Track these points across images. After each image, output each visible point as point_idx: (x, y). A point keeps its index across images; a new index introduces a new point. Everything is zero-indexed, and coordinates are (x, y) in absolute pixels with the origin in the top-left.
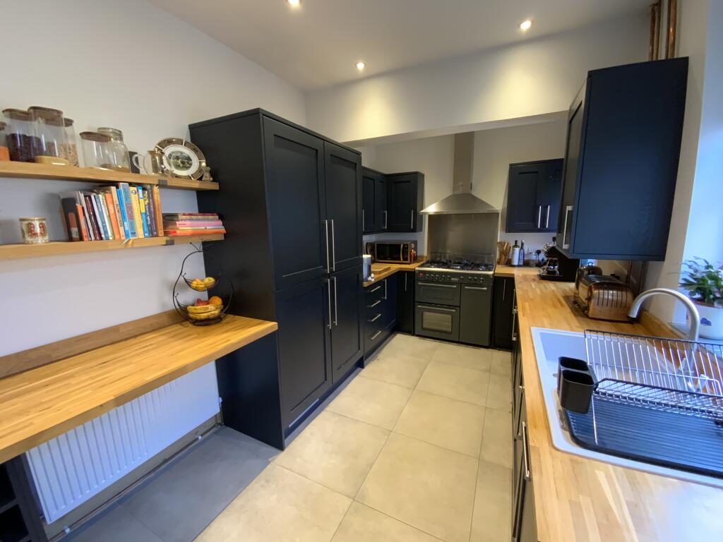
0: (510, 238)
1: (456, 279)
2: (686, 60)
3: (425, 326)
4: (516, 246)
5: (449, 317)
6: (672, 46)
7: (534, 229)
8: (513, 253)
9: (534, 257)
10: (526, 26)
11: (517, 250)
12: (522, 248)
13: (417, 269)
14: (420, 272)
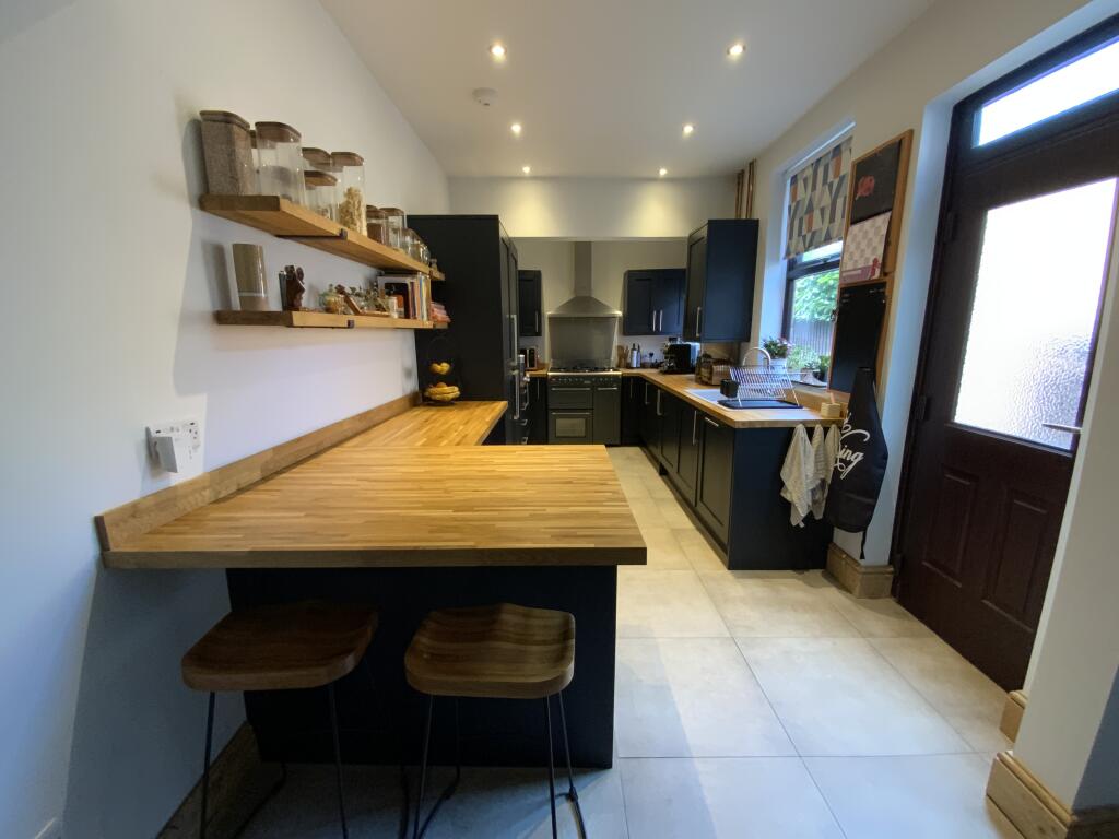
0: (629, 342)
1: (588, 382)
2: (758, 221)
3: (558, 434)
4: (634, 349)
5: (582, 421)
6: (750, 209)
7: (649, 332)
8: (632, 356)
9: (648, 359)
10: (663, 172)
11: (635, 352)
12: (639, 351)
13: (550, 374)
14: (553, 377)
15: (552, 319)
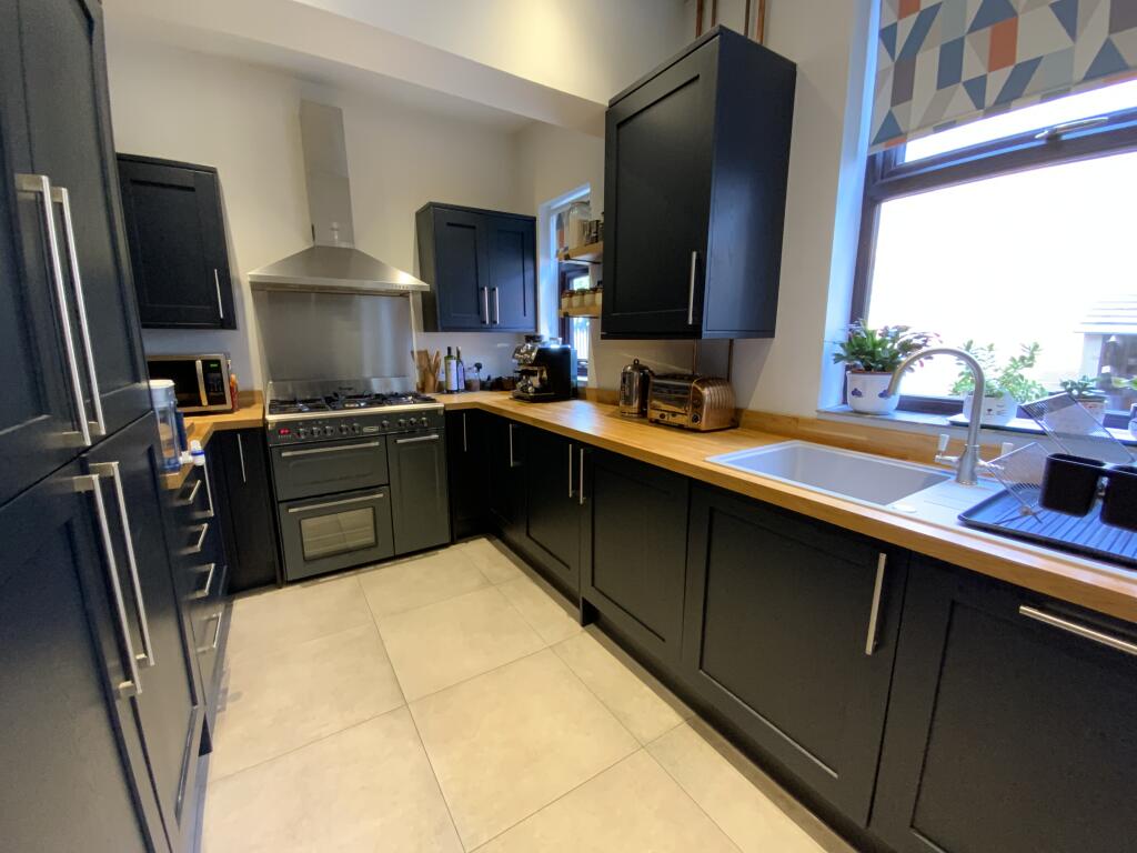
4: (449, 357)
8: (446, 370)
11: (453, 363)
12: (459, 360)
13: (271, 418)
14: (280, 424)
15: (258, 287)
